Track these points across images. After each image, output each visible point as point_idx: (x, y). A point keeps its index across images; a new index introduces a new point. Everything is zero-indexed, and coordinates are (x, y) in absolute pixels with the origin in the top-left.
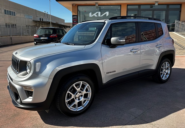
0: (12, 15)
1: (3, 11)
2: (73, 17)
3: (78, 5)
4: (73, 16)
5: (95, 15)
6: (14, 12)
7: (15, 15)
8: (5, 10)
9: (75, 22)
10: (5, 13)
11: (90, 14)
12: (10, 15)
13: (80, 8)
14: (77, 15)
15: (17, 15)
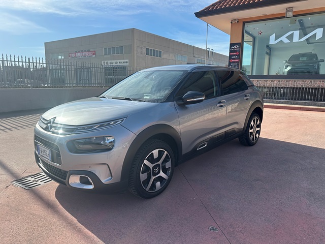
0: (157, 56)
1: (144, 51)
2: (230, 48)
3: (245, 22)
4: (232, 45)
5: (284, 39)
6: (160, 52)
7: (160, 57)
8: (147, 49)
9: (234, 59)
10: (147, 54)
11: (272, 37)
12: (154, 55)
13: (249, 27)
14: (240, 42)
15: (164, 56)
